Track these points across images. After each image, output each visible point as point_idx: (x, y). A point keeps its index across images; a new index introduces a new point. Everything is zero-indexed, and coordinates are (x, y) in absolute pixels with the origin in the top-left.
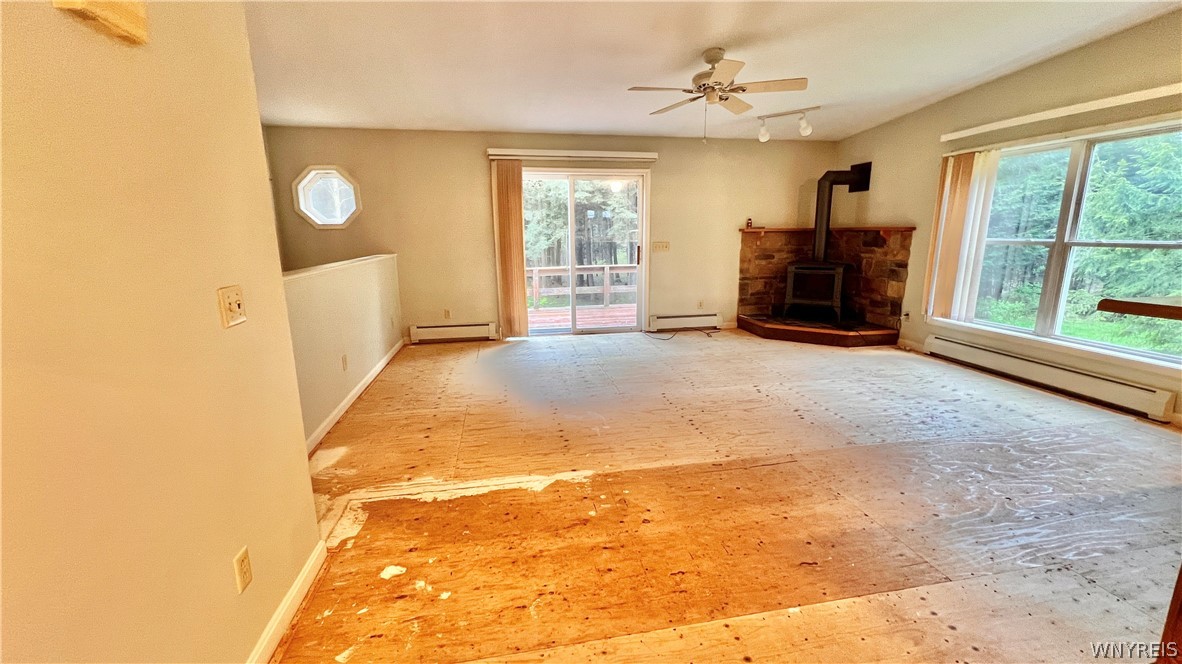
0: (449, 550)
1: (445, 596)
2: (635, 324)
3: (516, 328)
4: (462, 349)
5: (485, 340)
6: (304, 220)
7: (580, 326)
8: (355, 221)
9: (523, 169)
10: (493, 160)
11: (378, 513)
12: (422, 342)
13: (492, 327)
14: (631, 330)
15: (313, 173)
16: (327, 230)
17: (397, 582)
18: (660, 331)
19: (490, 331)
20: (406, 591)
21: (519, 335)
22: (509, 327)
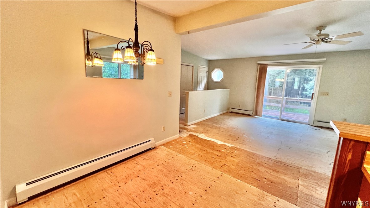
0: (194, 144)
1: (187, 148)
2: (308, 122)
3: (258, 113)
4: (240, 116)
5: (249, 115)
6: (212, 80)
7: (282, 118)
8: (222, 81)
9: (268, 67)
10: (259, 65)
11: (191, 136)
12: (232, 112)
13: (251, 112)
14: (305, 123)
15: (216, 70)
16: (217, 83)
17: (184, 144)
18: (318, 127)
19: (250, 113)
20: (183, 145)
21: (259, 116)
22: (256, 113)
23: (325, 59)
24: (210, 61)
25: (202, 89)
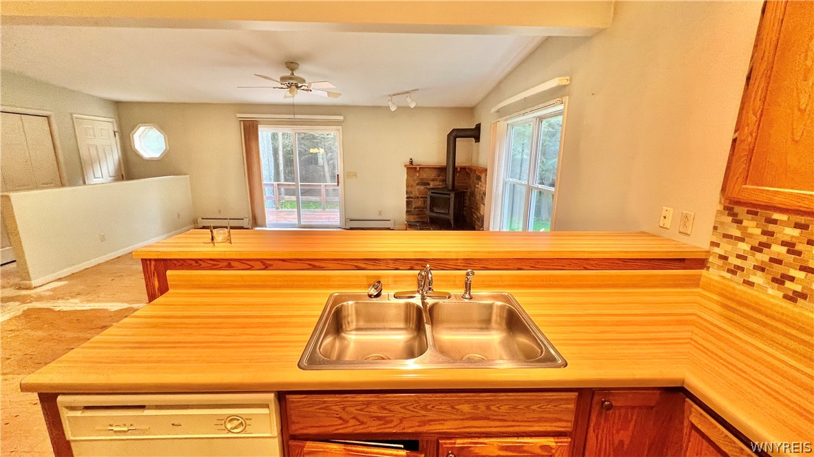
2: (338, 224)
3: (259, 221)
5: (241, 228)
6: (137, 154)
7: (303, 223)
8: (166, 155)
9: (259, 126)
10: (242, 121)
12: (204, 227)
13: (245, 220)
14: (336, 227)
15: (142, 128)
16: (151, 161)
19: (245, 223)
21: (261, 226)
22: (255, 222)
23: (341, 118)
24: (118, 105)
25: (107, 178)
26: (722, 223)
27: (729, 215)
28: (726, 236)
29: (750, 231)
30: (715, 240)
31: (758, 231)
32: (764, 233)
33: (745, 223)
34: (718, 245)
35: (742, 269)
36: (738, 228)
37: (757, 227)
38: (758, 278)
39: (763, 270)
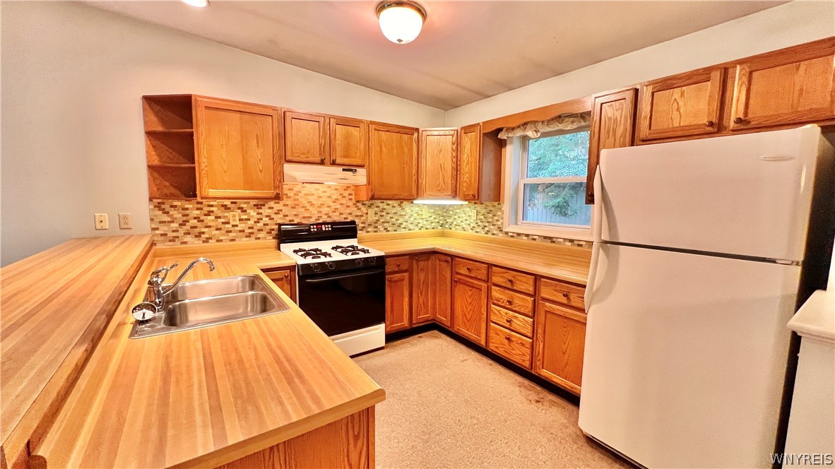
26: (156, 216)
27: (159, 210)
28: (161, 222)
29: (175, 216)
30: (153, 226)
31: (180, 215)
32: (184, 215)
33: (171, 213)
34: (157, 229)
35: (178, 237)
36: (168, 216)
37: (179, 213)
38: (188, 238)
39: (189, 234)
